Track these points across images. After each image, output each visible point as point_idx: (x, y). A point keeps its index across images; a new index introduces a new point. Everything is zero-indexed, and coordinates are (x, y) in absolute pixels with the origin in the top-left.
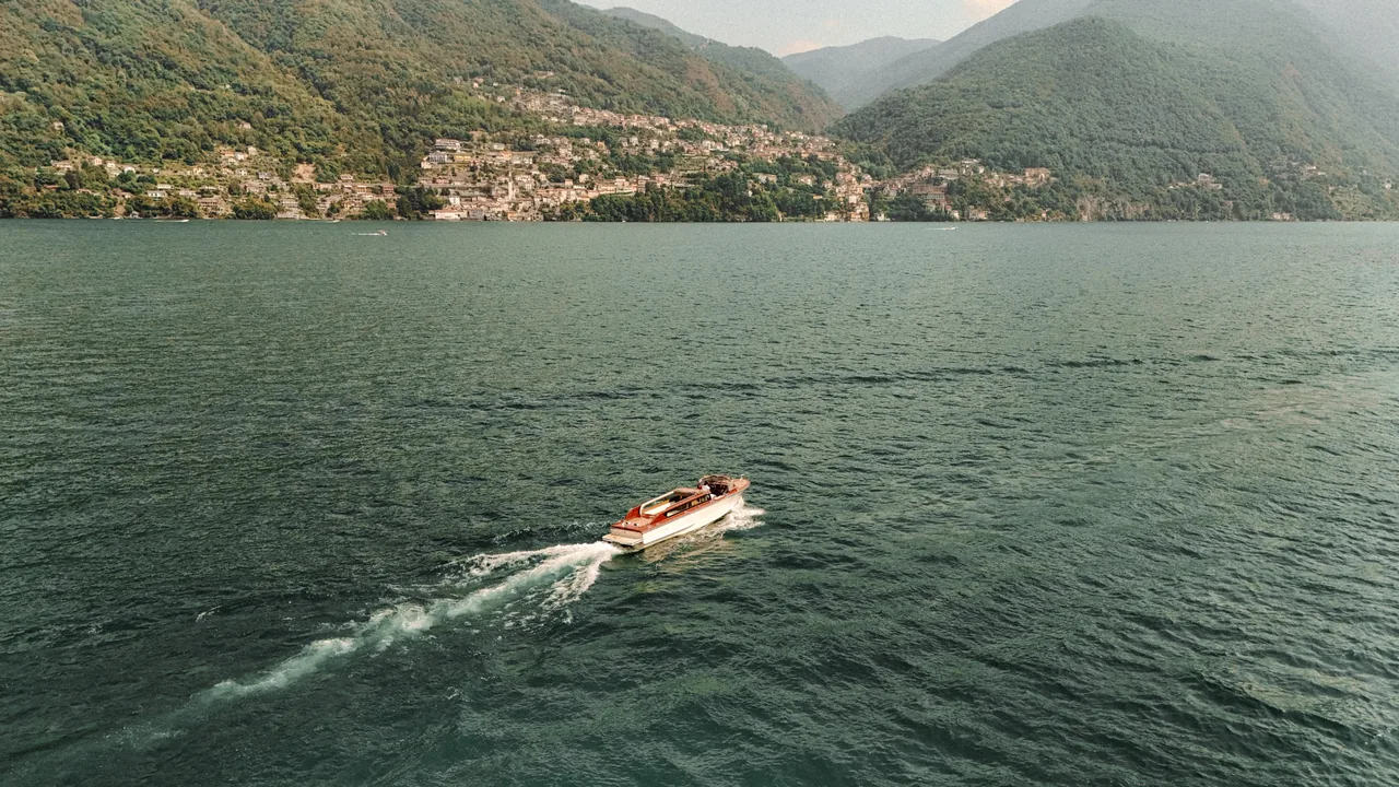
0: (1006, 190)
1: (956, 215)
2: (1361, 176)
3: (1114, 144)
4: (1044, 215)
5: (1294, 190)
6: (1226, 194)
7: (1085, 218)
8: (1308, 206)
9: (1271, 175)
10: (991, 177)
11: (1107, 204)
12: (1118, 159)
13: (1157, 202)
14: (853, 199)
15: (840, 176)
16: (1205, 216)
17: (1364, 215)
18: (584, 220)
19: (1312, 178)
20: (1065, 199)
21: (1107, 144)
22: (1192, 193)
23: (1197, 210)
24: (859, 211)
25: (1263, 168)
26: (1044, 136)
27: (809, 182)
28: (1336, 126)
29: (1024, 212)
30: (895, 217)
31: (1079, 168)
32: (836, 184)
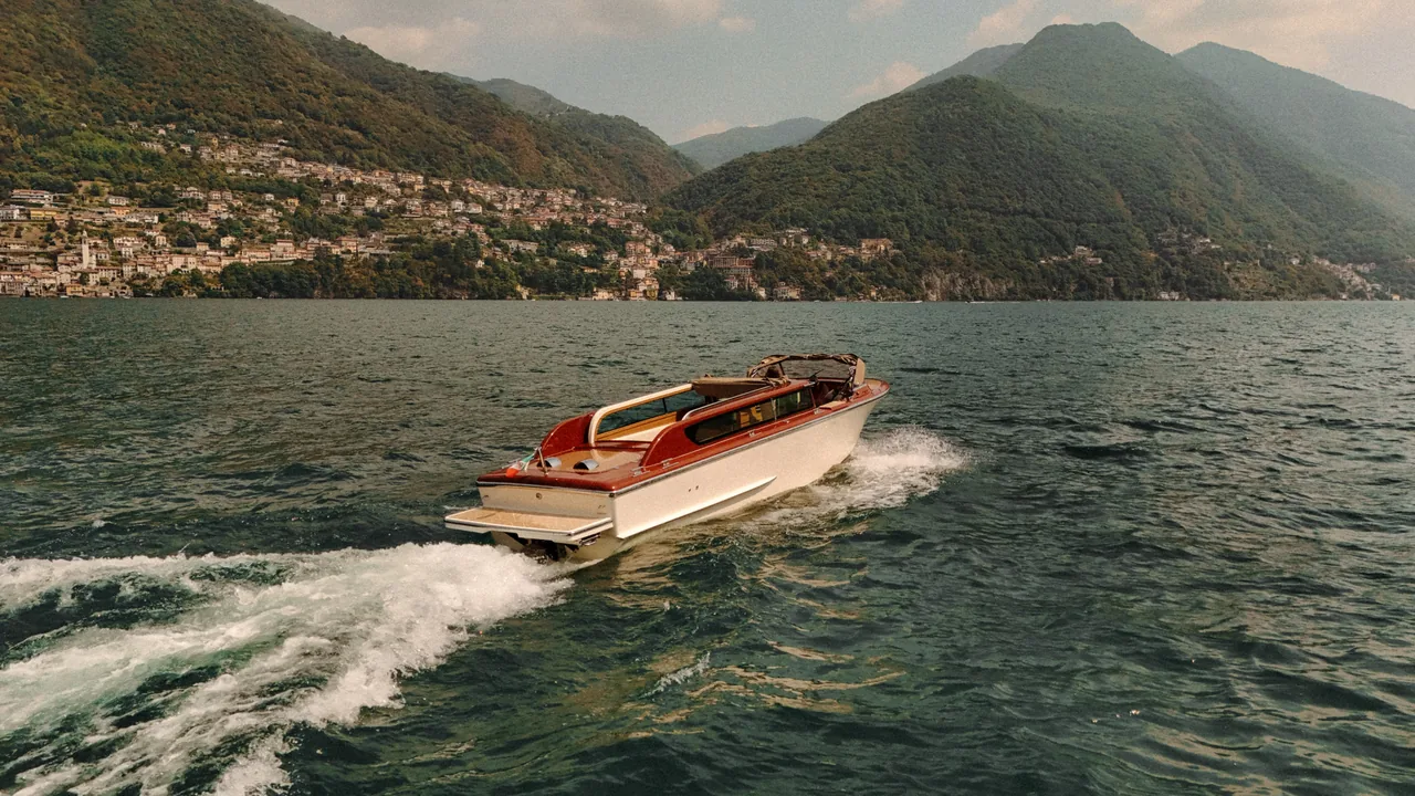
0: (832, 264)
1: (762, 293)
2: (1265, 251)
3: (975, 212)
4: (874, 294)
5: (1184, 266)
6: (1106, 270)
7: (934, 297)
8: (1201, 284)
9: (1159, 248)
10: (817, 249)
11: (960, 281)
12: (980, 229)
13: (1024, 280)
14: (639, 273)
15: (631, 245)
16: (1082, 294)
17: (1266, 294)
18: (201, 296)
19: (1205, 252)
20: (905, 274)
21: (968, 212)
22: (1068, 268)
23: (1073, 288)
24: (641, 288)
25: (1150, 241)
26: (891, 202)
27: (583, 252)
28: (1238, 197)
29: (848, 289)
30: (687, 296)
31: (929, 238)
32: (623, 254)
